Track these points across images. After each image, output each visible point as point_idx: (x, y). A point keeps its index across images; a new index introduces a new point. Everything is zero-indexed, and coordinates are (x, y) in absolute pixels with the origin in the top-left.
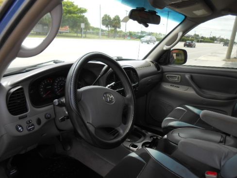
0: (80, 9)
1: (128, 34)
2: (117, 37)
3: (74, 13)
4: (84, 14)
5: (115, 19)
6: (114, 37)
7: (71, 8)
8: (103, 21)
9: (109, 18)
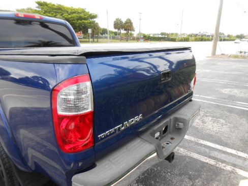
0: (91, 15)
1: (142, 36)
2: (131, 40)
3: (85, 19)
4: (95, 20)
5: (126, 23)
6: (127, 41)
7: (82, 15)
8: (114, 25)
9: (121, 22)
